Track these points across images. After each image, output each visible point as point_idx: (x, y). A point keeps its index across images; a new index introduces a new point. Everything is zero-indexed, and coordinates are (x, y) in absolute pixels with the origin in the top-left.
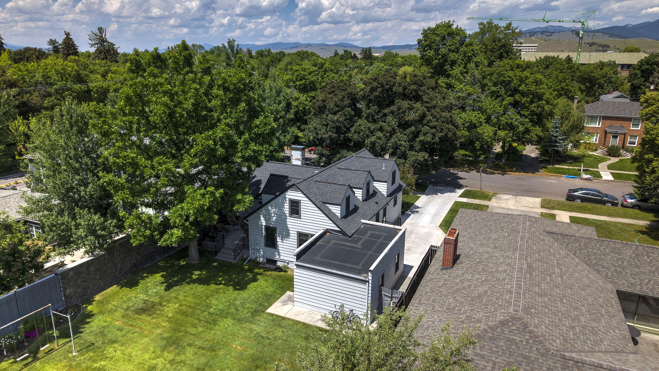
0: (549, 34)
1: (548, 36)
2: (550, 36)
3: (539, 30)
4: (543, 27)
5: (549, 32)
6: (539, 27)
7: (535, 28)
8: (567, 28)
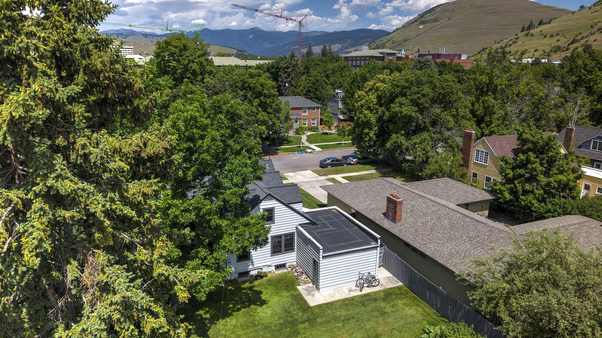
0: (123, 36)
1: (124, 38)
2: (126, 38)
3: (114, 32)
4: (116, 29)
5: (124, 35)
6: (113, 30)
7: (109, 30)
8: (138, 32)
